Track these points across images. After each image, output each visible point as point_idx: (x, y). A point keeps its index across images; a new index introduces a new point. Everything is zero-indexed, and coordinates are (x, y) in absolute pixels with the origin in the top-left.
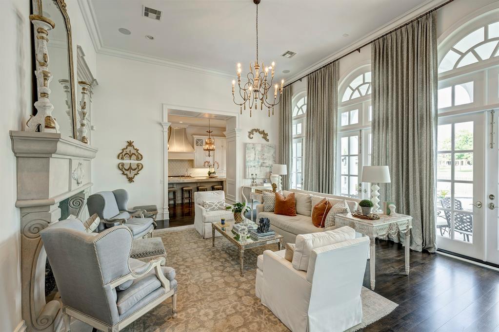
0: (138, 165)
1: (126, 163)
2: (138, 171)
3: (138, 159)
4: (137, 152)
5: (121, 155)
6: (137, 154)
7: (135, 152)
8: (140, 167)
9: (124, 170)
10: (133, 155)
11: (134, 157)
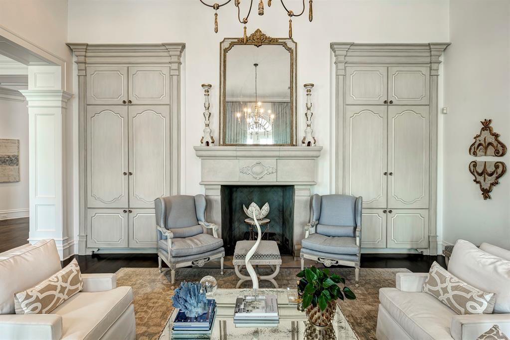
0: (497, 167)
1: (480, 162)
2: (498, 178)
3: (497, 153)
4: (496, 140)
5: (473, 148)
6: (495, 143)
7: (491, 139)
8: (500, 170)
9: (476, 174)
10: (490, 147)
11: (491, 150)
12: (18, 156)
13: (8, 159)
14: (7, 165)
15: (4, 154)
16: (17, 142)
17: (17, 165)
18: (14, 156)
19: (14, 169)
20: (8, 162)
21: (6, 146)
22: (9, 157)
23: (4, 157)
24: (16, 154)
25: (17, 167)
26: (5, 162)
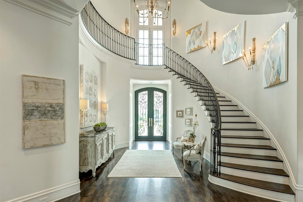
12: (63, 104)
13: (50, 109)
14: (48, 118)
15: (44, 101)
16: (62, 83)
17: (63, 118)
18: (58, 105)
19: (58, 124)
20: (49, 115)
21: (47, 89)
22: (51, 107)
23: (44, 106)
24: (61, 101)
25: (62, 121)
26: (45, 114)
